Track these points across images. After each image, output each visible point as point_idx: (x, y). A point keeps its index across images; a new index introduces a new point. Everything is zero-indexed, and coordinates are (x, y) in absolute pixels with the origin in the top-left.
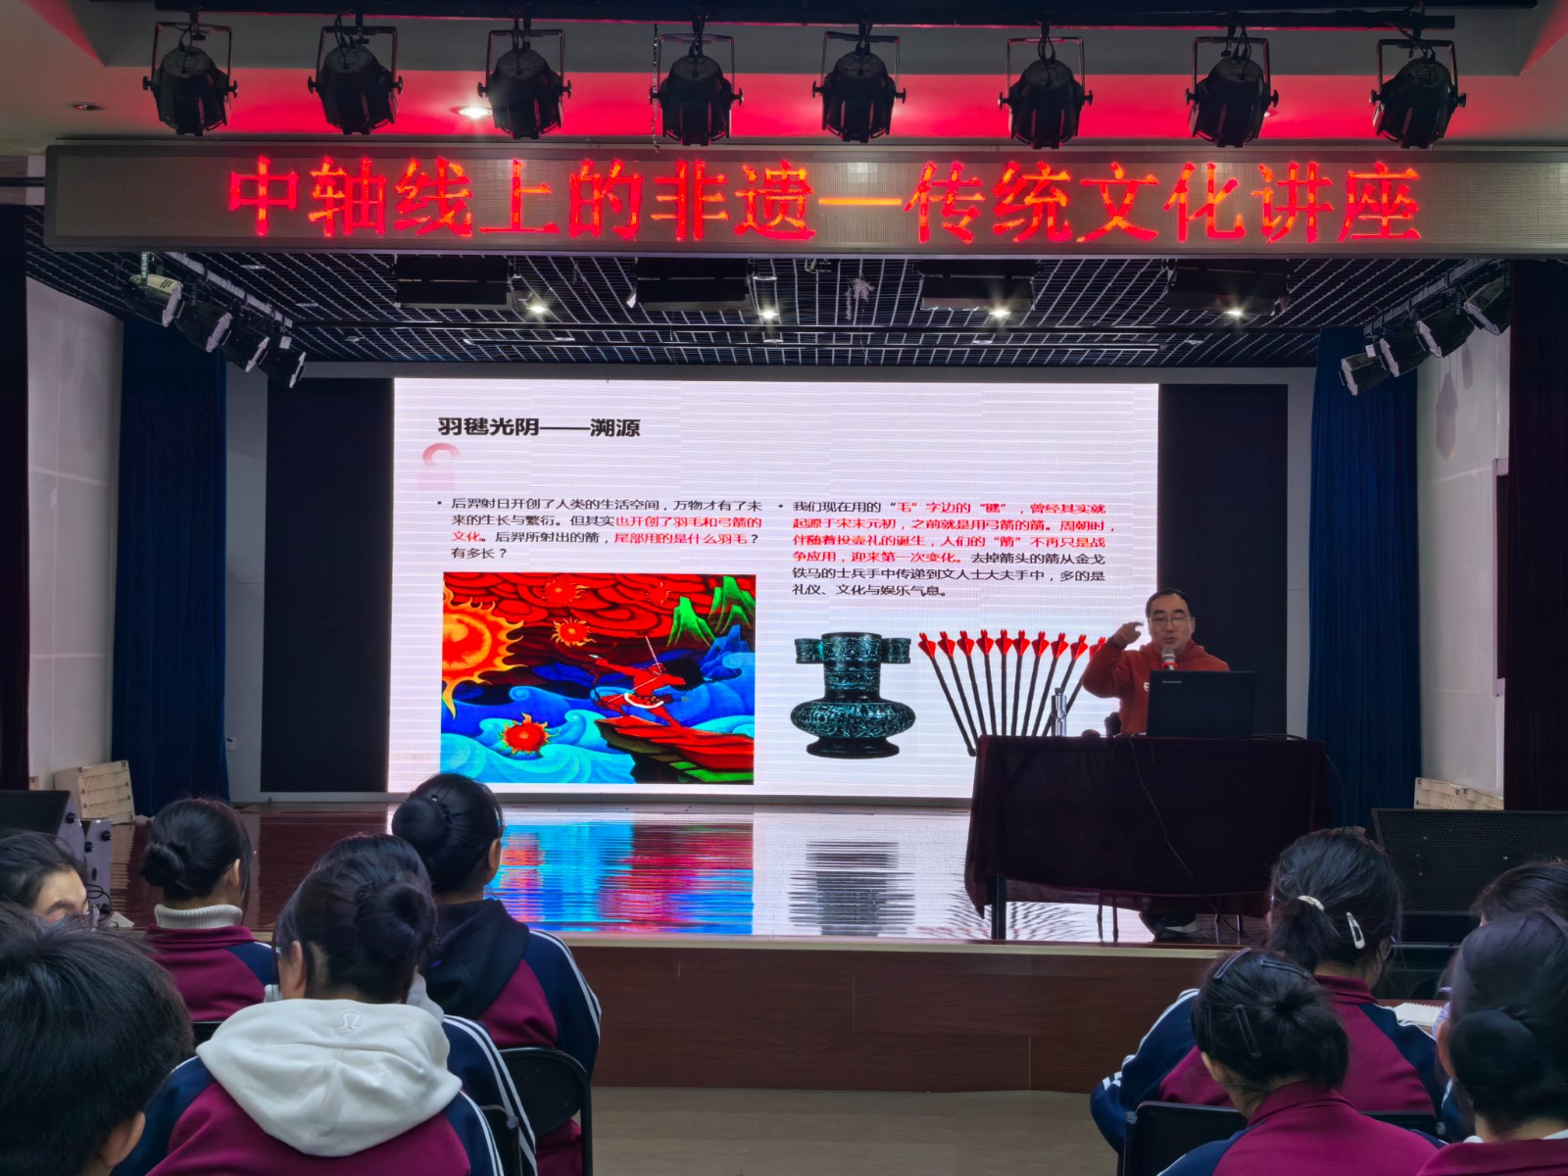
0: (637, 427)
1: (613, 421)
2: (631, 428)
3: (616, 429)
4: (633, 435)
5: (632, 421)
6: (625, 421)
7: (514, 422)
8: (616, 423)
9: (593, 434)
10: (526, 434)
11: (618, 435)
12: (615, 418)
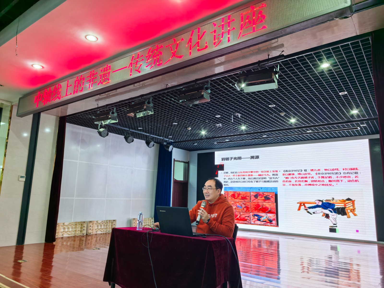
0: (259, 157)
1: (254, 156)
2: (257, 157)
3: (255, 157)
4: (258, 158)
5: (258, 156)
6: (256, 156)
7: (237, 158)
8: (255, 156)
9: (251, 159)
10: (239, 159)
11: (255, 158)
12: (255, 155)
